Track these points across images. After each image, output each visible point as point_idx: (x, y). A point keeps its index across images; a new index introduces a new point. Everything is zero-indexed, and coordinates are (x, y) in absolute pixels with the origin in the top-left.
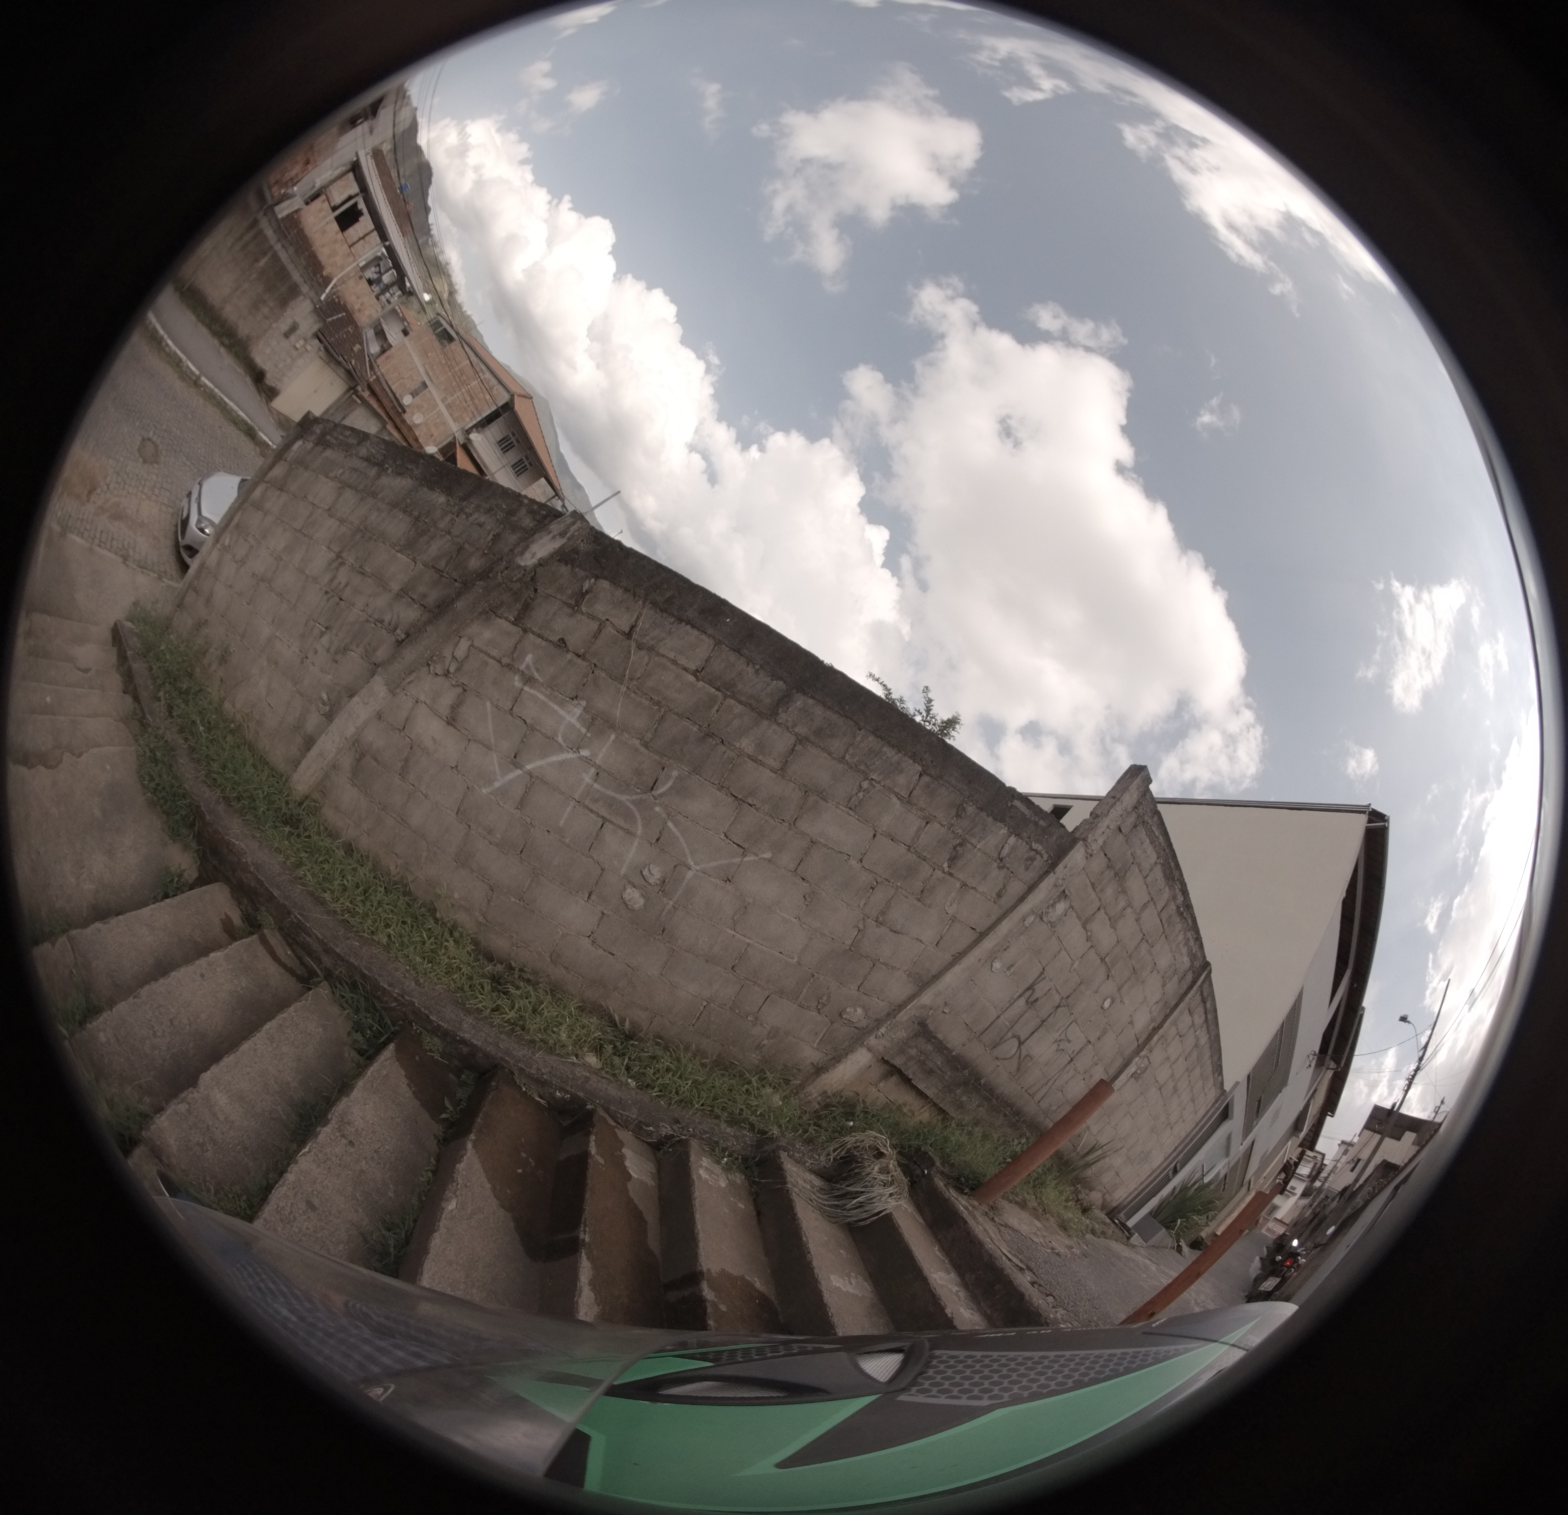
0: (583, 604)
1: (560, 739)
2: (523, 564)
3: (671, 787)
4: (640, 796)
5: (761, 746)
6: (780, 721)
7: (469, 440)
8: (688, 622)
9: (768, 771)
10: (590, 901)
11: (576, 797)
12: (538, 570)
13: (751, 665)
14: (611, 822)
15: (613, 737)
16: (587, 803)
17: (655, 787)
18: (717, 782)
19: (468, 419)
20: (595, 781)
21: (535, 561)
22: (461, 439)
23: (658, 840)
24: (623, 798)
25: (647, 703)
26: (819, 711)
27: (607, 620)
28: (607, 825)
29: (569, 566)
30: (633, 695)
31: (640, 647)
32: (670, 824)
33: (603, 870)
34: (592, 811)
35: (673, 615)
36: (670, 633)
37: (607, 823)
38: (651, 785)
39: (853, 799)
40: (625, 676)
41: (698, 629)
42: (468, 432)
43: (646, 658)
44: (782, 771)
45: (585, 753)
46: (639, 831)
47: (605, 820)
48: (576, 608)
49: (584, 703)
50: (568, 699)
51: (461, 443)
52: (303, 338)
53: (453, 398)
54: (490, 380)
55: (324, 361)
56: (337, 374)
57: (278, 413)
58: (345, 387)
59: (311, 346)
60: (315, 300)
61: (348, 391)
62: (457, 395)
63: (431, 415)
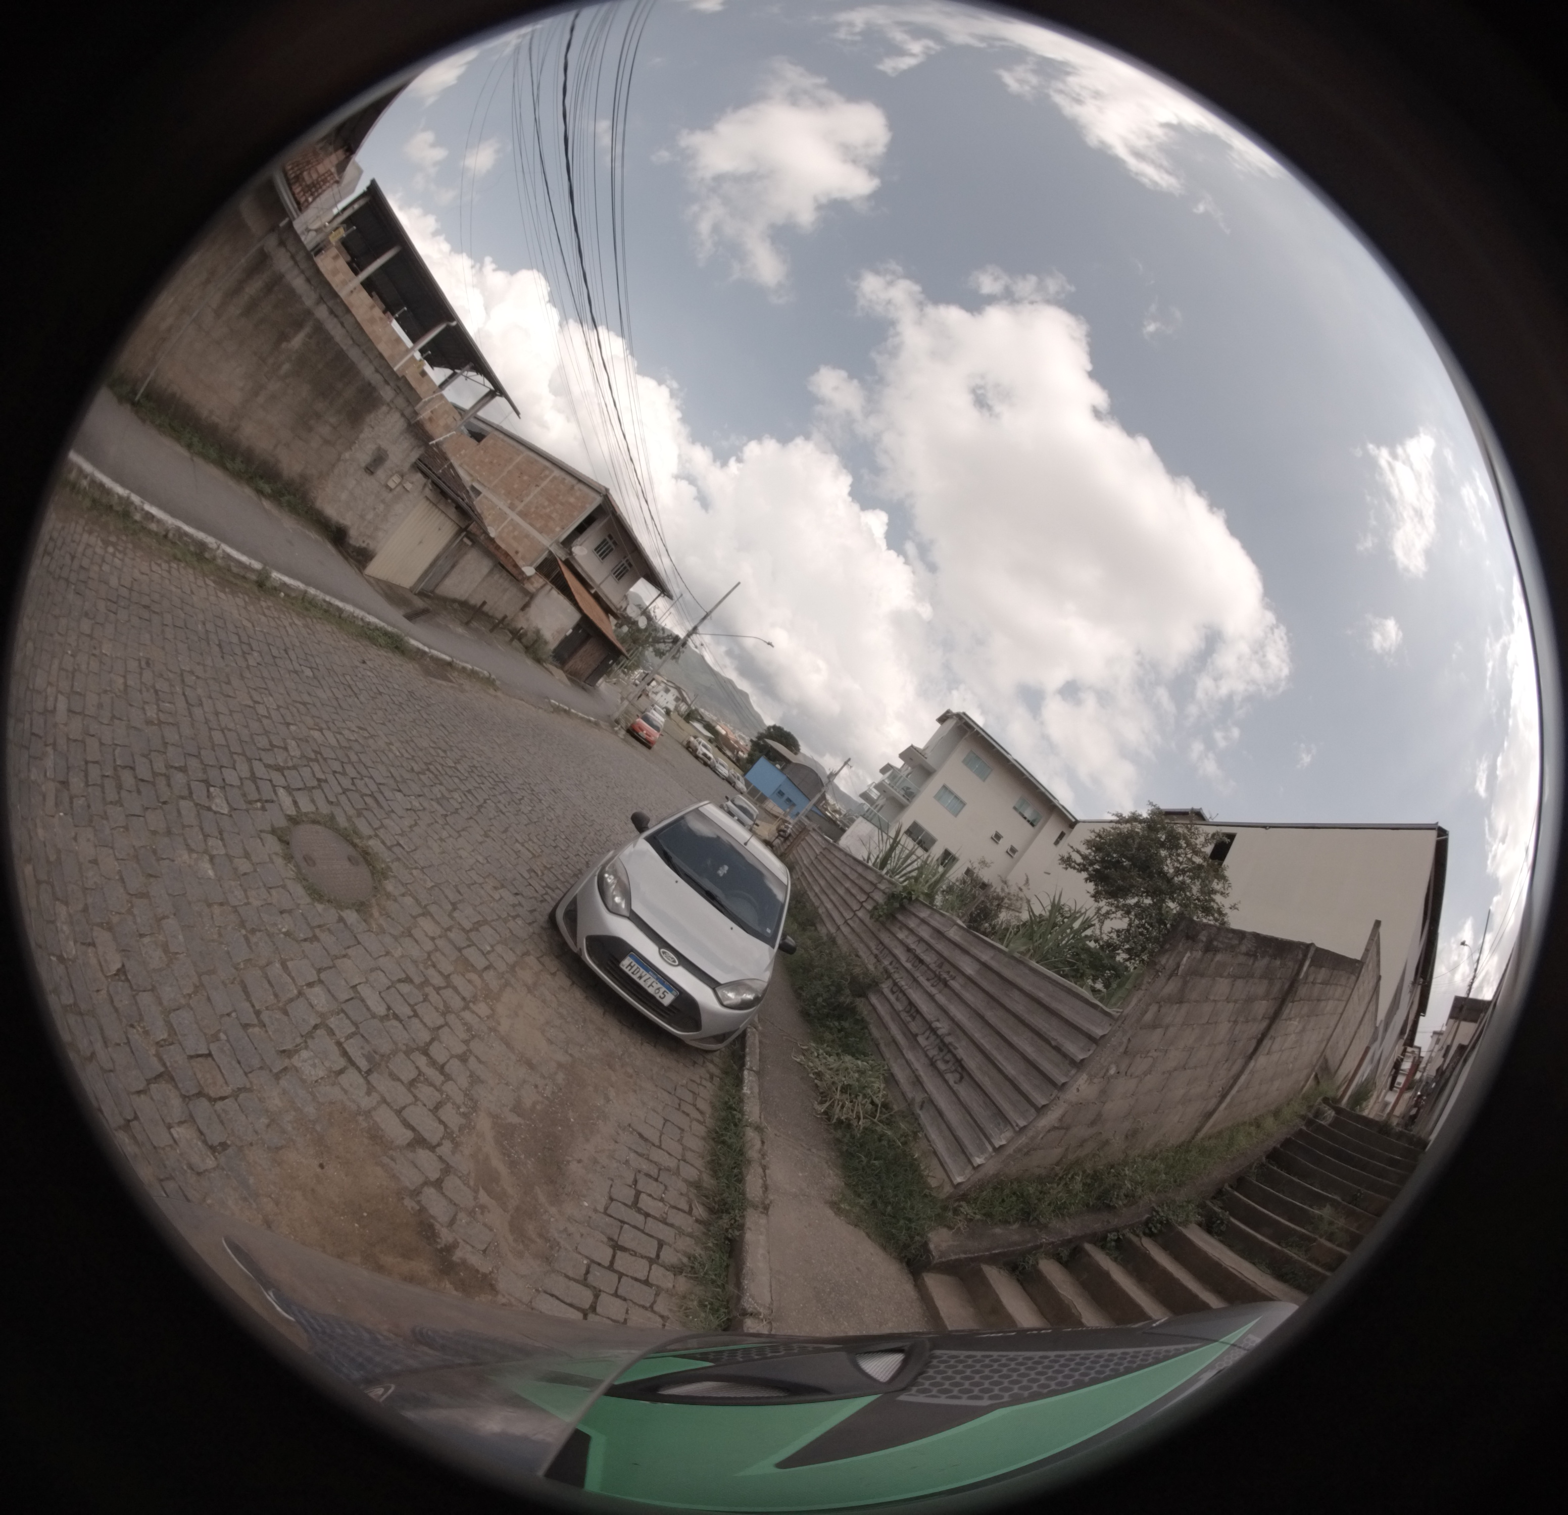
7: (571, 553)
19: (558, 529)
22: (560, 554)
42: (567, 543)
51: (563, 559)
52: (397, 472)
53: (523, 504)
54: (564, 479)
55: (431, 502)
56: (446, 515)
57: (378, 581)
58: (456, 529)
59: (412, 483)
60: (408, 412)
61: (458, 534)
62: (527, 500)
63: (503, 525)
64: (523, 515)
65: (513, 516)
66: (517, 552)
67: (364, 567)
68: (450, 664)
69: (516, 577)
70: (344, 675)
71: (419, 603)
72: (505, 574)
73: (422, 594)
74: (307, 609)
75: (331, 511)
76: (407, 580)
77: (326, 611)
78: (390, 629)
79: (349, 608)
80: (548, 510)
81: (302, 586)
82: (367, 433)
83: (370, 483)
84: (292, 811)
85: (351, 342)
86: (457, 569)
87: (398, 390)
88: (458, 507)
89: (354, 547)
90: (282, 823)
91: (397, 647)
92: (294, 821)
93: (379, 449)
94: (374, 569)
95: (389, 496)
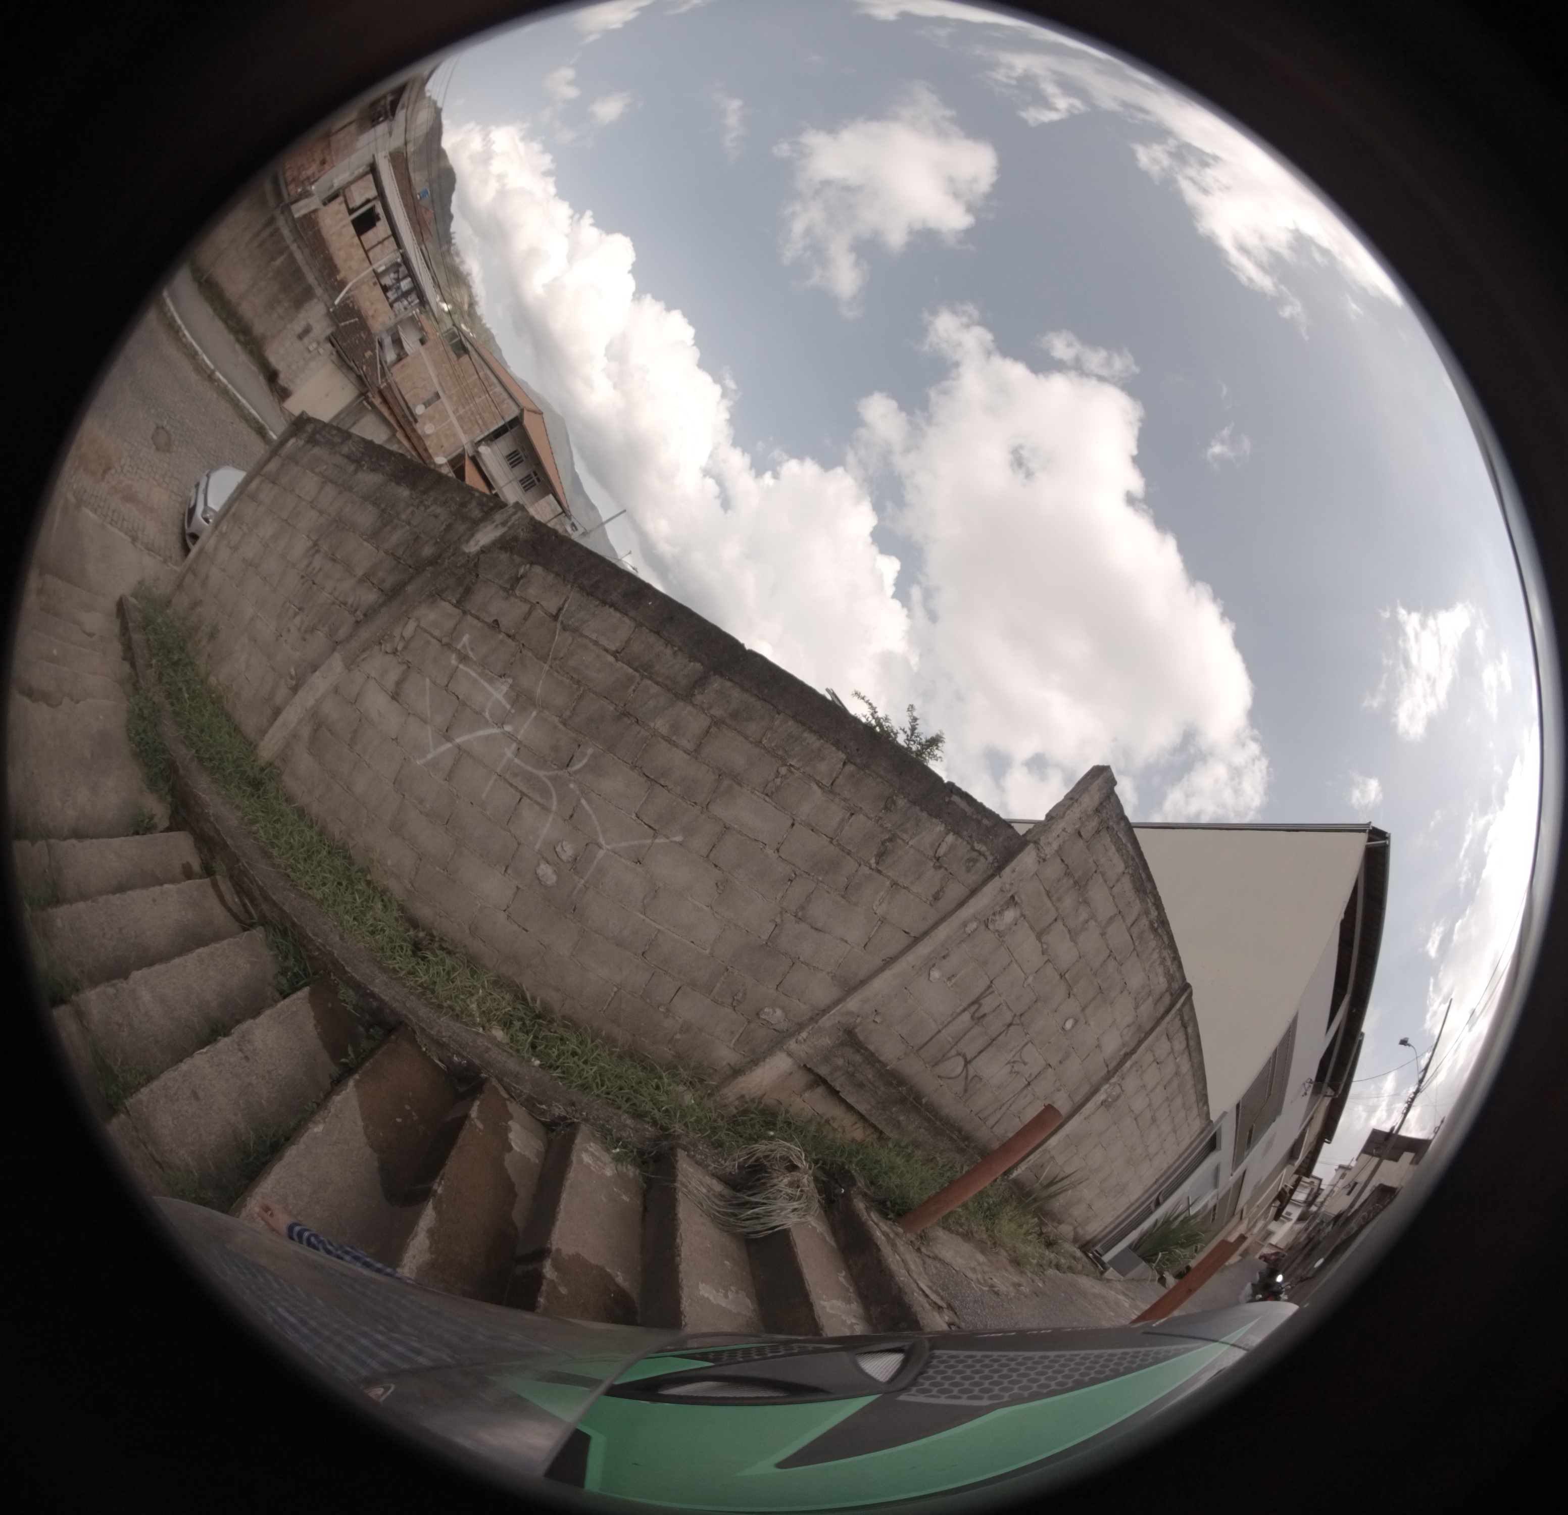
0: (518, 588)
1: (487, 715)
2: (467, 551)
3: (586, 765)
4: (556, 772)
5: (675, 727)
6: (695, 703)
7: (478, 453)
8: (612, 605)
9: (681, 752)
10: (507, 875)
11: (498, 770)
12: (481, 556)
13: (669, 646)
14: (529, 797)
15: (534, 714)
16: (507, 777)
17: (571, 764)
18: (630, 762)
19: (478, 432)
20: (516, 756)
21: (478, 548)
22: (470, 451)
23: (571, 816)
24: (541, 773)
25: (567, 681)
26: (737, 695)
27: (538, 603)
28: (525, 799)
29: (509, 553)
30: (555, 674)
31: (565, 628)
32: (583, 802)
33: (519, 844)
34: (511, 785)
35: (598, 598)
36: (594, 615)
37: (525, 798)
38: (567, 762)
39: (770, 785)
40: (549, 655)
41: (621, 612)
43: (570, 639)
44: (696, 752)
45: (508, 728)
46: (554, 807)
47: (523, 794)
48: (511, 592)
49: (510, 681)
50: (496, 677)
51: (470, 455)
53: (464, 410)
54: (501, 394)
55: (336, 366)
56: (348, 380)
58: (355, 393)
59: (324, 349)
61: (359, 396)
62: (468, 407)
75: (273, 359)
80: (478, 417)
83: (298, 345)
89: (281, 387)
93: (308, 324)
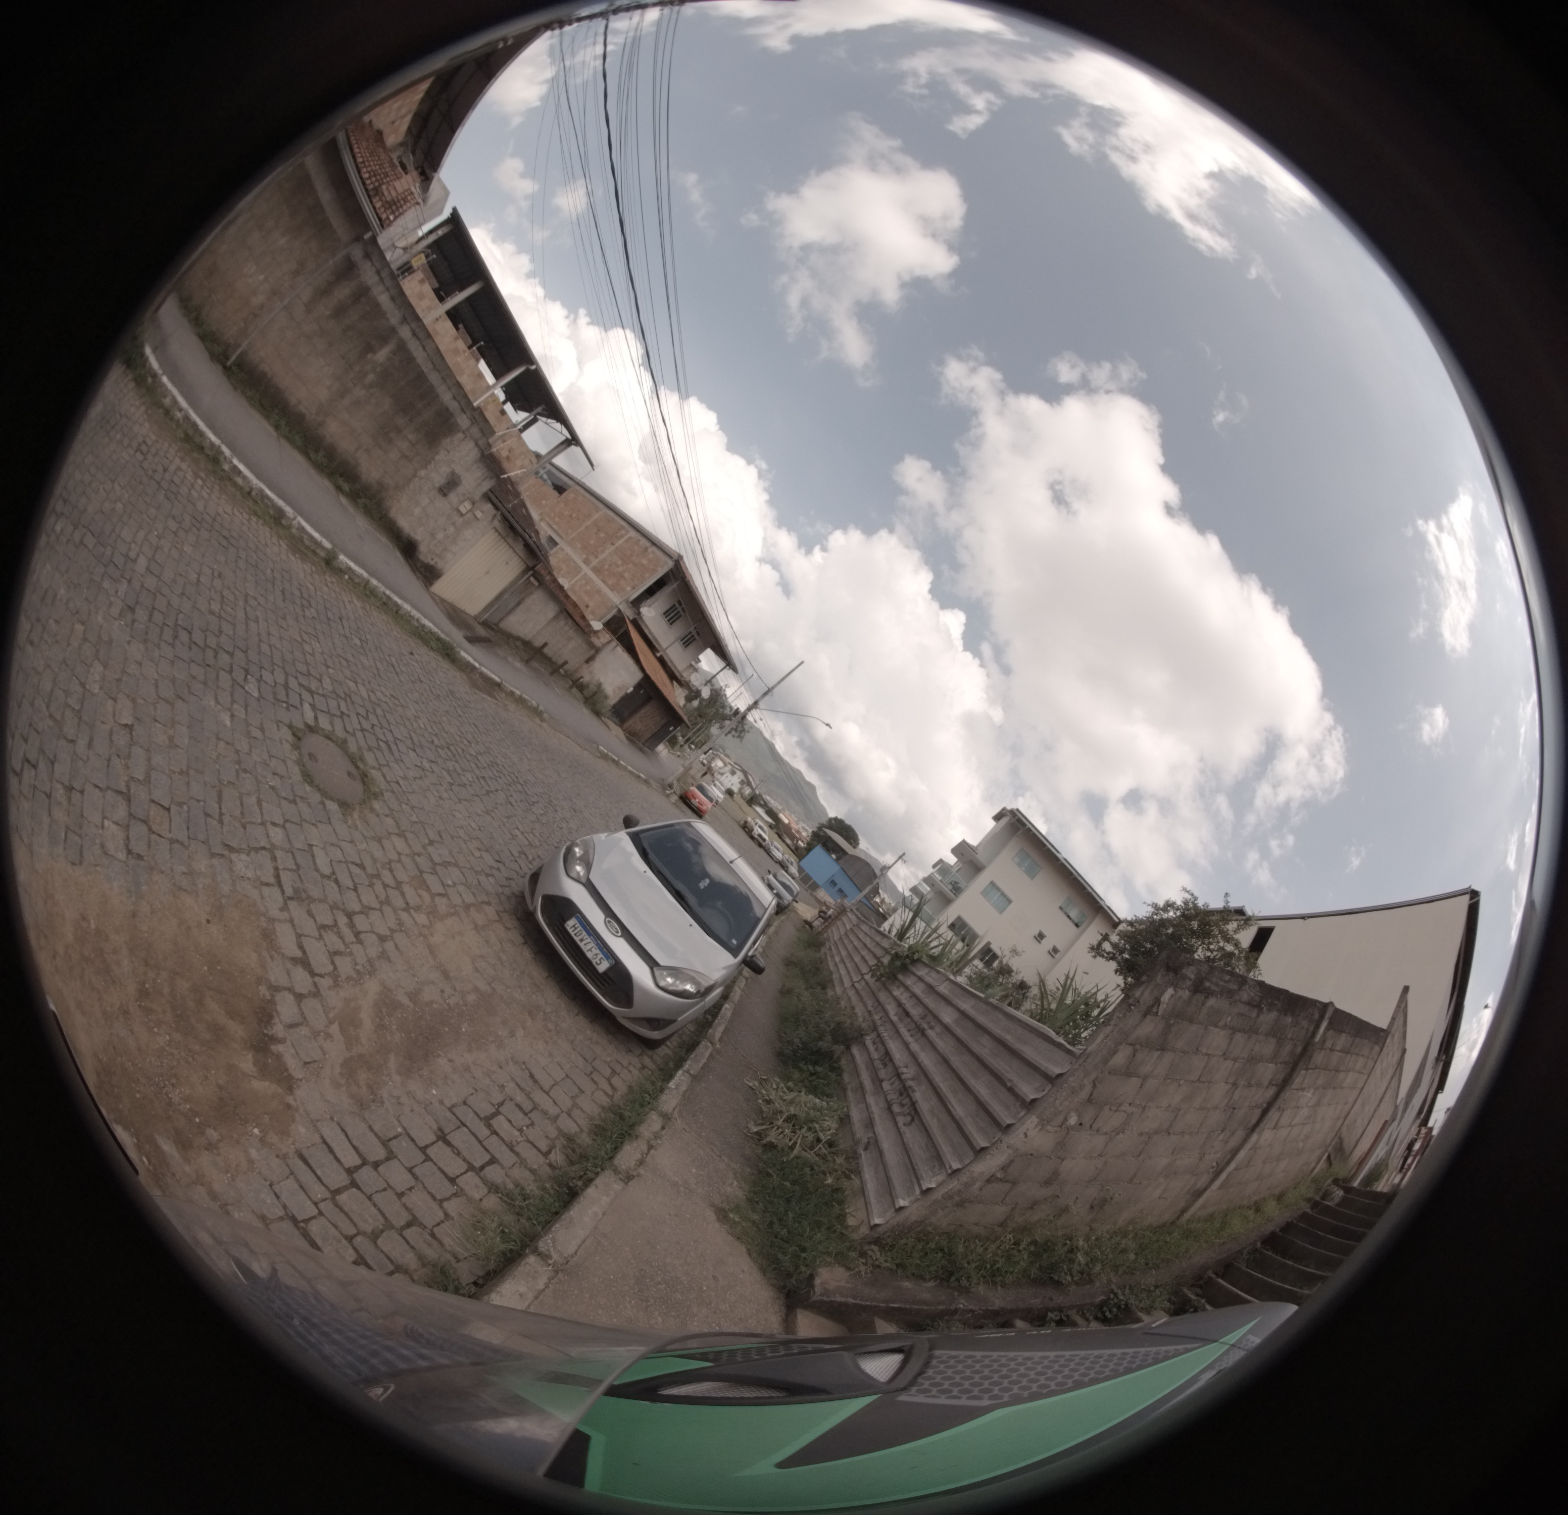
7: (639, 613)
19: (630, 588)
22: (629, 613)
42: (637, 603)
51: (631, 618)
52: (469, 499)
53: (597, 560)
54: (639, 540)
55: (500, 534)
56: (514, 551)
57: (443, 601)
58: (522, 567)
59: (483, 512)
60: (481, 442)
61: (525, 572)
62: (602, 557)
63: (576, 579)
64: (597, 570)
65: (586, 570)
66: (587, 606)
67: (431, 584)
68: (499, 685)
69: (582, 628)
70: (389, 656)
71: (482, 632)
72: (570, 622)
73: (485, 624)
74: (366, 595)
75: (404, 523)
76: (473, 607)
77: (385, 604)
78: (443, 636)
79: (407, 607)
80: (621, 569)
81: (365, 575)
82: (441, 456)
83: (441, 503)
84: (311, 722)
85: (431, 366)
86: (522, 607)
87: (474, 421)
88: (527, 546)
89: (423, 562)
90: (301, 726)
91: (448, 655)
92: (312, 729)
93: (453, 473)
94: (439, 587)
95: (460, 520)
